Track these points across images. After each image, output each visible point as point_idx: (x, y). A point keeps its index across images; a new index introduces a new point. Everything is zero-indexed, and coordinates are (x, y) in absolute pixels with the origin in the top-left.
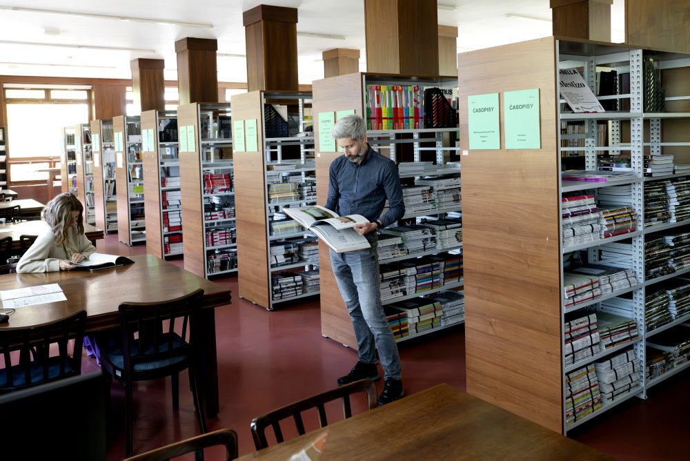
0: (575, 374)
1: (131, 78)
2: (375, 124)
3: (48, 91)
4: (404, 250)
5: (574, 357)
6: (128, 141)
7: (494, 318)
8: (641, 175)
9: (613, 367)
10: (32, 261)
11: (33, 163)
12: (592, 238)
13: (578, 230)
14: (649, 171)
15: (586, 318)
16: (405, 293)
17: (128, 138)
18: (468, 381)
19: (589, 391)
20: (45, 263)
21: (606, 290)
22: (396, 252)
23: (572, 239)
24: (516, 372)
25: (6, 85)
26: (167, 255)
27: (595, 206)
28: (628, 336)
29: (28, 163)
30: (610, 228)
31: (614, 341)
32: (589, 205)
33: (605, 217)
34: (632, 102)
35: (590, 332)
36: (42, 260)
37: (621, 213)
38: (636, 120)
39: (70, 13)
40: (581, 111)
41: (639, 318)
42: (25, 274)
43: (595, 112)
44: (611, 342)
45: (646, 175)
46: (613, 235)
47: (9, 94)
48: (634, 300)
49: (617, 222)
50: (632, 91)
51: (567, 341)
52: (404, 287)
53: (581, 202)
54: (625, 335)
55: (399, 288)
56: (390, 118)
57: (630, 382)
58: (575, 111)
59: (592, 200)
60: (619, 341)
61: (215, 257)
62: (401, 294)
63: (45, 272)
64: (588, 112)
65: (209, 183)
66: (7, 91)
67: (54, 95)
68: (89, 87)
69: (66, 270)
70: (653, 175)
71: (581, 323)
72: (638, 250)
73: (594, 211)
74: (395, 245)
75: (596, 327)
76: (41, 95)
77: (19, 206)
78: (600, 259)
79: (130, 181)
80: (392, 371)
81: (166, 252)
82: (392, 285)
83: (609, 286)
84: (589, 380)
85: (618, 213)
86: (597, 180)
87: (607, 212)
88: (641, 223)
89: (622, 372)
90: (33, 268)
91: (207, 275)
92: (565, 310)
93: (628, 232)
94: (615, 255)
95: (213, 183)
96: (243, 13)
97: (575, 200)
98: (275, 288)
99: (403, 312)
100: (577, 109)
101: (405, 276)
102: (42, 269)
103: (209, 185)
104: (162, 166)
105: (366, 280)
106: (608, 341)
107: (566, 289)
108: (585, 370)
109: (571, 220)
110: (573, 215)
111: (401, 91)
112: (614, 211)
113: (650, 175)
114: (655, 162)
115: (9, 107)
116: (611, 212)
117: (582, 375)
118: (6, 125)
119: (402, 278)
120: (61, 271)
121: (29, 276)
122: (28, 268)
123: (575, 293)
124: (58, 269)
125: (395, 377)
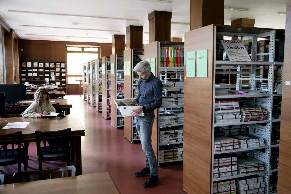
0: (222, 183)
1: (112, 43)
2: (166, 64)
3: (83, 48)
4: (177, 121)
5: (219, 175)
6: (99, 69)
7: (192, 154)
8: (271, 93)
9: (247, 183)
10: (28, 113)
11: (76, 77)
12: (235, 121)
13: (225, 116)
14: (275, 91)
15: (230, 158)
16: (177, 141)
17: (99, 68)
18: (183, 180)
19: (230, 192)
20: (32, 114)
21: (244, 146)
22: (173, 122)
23: (222, 120)
24: (197, 179)
25: (67, 45)
26: (108, 117)
27: (238, 106)
28: (258, 170)
29: (74, 77)
30: (248, 117)
31: (247, 171)
32: (234, 105)
33: (245, 112)
34: (270, 56)
35: (232, 165)
36: (32, 113)
37: (257, 110)
38: (271, 66)
39: (78, 16)
40: (235, 60)
41: (267, 162)
42: (25, 117)
43: (244, 61)
44: (246, 171)
45: (274, 93)
46: (249, 121)
47: (68, 49)
48: (265, 154)
49: (253, 114)
50: (270, 51)
51: (215, 168)
52: (177, 138)
53: (230, 103)
54: (256, 169)
55: (174, 138)
56: (173, 62)
57: (258, 192)
58: (231, 60)
59: (237, 103)
60: (251, 172)
61: (121, 119)
62: (175, 141)
63: (32, 118)
64: (239, 61)
65: (119, 88)
66: (67, 48)
67: (85, 50)
68: (99, 47)
69: (39, 118)
70: (278, 93)
71: (226, 160)
72: (269, 129)
73: (237, 108)
74: (173, 119)
75: (236, 163)
76: (80, 49)
77: (54, 93)
78: (255, 133)
79: (99, 86)
80: (153, 172)
81: (108, 116)
82: (170, 136)
83: (246, 145)
84: (230, 187)
85: (254, 111)
86: (242, 94)
87: (247, 110)
88: (270, 117)
89: (252, 186)
90: (27, 116)
91: (117, 126)
92: (214, 153)
93: (260, 120)
94: (260, 131)
95: (121, 88)
96: (149, 15)
97: (225, 102)
98: (135, 134)
99: (176, 149)
100: (232, 59)
101: (178, 133)
102: (31, 116)
103: (120, 89)
104: (108, 80)
105: (144, 132)
106: (244, 171)
107: (215, 143)
108: (229, 182)
109: (221, 112)
110: (223, 109)
111: (180, 50)
112: (252, 109)
113: (276, 93)
114: (279, 87)
115: (68, 54)
116: (248, 110)
117: (226, 184)
118: (66, 61)
119: (176, 134)
120: (37, 117)
121: (26, 118)
122: (26, 115)
123: (221, 146)
124: (36, 117)
125: (154, 175)
